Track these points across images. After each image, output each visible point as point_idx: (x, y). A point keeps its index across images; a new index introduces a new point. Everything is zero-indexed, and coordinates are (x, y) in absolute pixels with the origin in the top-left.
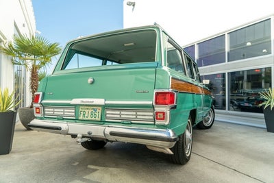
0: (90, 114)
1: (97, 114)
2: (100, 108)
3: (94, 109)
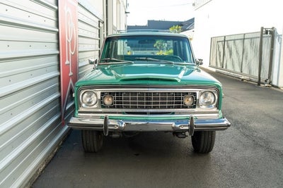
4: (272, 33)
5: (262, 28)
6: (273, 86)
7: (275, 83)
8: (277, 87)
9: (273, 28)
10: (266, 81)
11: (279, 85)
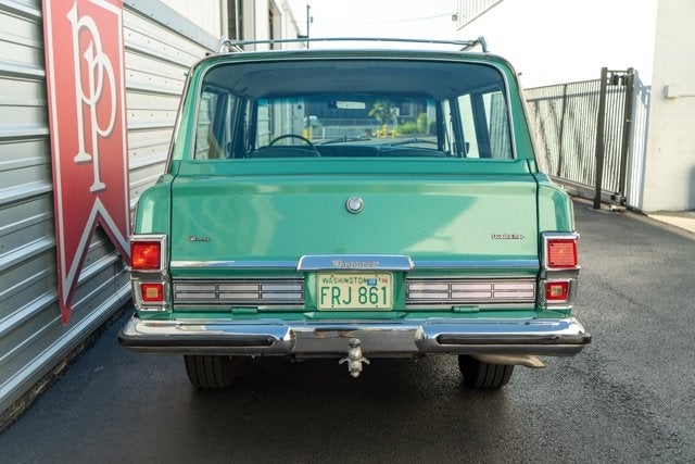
0: (355, 294)
1: (380, 293)
2: (387, 277)
3: (368, 281)
4: (628, 82)
5: (605, 71)
6: (630, 209)
7: (634, 202)
8: (639, 212)
9: (630, 70)
10: (613, 198)
11: (645, 208)
